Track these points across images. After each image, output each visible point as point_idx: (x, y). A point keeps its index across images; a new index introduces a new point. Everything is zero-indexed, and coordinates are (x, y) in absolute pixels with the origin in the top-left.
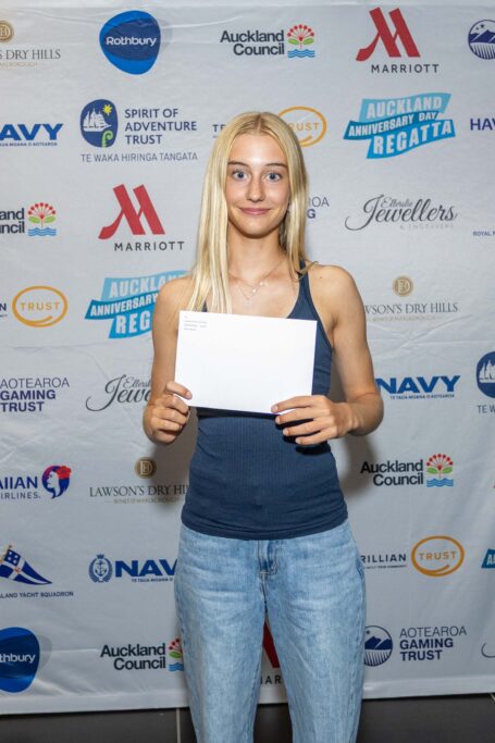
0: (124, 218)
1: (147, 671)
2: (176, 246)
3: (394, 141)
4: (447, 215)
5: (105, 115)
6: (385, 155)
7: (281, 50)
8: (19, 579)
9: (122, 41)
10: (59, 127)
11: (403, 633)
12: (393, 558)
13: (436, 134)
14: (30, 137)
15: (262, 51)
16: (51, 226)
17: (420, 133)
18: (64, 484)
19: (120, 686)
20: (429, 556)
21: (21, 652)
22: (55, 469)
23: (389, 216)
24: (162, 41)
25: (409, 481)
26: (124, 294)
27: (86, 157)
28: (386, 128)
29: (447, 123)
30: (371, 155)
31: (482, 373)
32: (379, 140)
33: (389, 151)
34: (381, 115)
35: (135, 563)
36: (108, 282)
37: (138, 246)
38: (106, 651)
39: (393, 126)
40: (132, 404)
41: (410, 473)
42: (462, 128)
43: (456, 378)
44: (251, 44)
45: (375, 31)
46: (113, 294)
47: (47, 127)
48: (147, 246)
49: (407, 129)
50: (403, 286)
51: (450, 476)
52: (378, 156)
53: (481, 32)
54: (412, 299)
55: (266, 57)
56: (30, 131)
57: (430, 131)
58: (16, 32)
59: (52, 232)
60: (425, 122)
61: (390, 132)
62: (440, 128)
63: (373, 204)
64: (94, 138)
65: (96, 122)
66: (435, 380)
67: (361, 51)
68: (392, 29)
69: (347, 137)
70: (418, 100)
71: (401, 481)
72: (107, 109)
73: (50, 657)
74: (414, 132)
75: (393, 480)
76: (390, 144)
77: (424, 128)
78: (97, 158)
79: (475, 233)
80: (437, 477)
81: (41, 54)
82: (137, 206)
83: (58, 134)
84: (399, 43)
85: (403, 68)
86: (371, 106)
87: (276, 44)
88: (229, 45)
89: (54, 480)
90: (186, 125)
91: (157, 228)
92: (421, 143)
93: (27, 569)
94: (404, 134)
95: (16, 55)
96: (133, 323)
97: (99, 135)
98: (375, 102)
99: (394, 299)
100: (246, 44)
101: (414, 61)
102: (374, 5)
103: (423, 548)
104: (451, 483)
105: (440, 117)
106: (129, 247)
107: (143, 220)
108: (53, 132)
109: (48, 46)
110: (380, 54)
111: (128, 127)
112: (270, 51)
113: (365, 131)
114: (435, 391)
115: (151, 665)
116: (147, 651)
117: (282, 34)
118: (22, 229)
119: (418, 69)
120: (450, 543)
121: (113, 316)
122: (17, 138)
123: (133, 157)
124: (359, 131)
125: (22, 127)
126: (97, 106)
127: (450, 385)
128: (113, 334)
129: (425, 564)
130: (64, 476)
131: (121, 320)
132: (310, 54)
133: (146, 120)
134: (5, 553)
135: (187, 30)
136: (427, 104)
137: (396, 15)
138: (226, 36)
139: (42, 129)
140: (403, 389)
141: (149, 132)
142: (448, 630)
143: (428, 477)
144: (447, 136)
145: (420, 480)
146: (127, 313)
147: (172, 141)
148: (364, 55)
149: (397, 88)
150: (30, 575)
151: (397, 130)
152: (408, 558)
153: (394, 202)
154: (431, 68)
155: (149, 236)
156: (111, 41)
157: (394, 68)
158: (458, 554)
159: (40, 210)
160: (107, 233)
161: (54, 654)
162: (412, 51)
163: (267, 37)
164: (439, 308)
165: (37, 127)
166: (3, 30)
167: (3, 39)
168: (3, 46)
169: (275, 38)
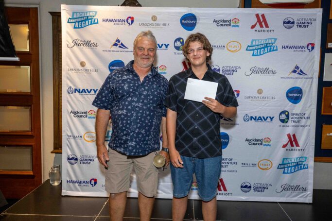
3: (260, 51)
4: (273, 72)
5: (181, 42)
6: (257, 55)
7: (230, 25)
9: (186, 22)
10: (168, 45)
11: (254, 184)
12: (253, 165)
13: (272, 50)
14: (160, 47)
15: (224, 25)
16: (165, 71)
17: (268, 49)
20: (263, 165)
23: (257, 72)
24: (197, 22)
25: (258, 144)
27: (175, 53)
28: (258, 47)
29: (275, 47)
30: (253, 55)
31: (281, 117)
32: (256, 51)
33: (259, 54)
34: (257, 44)
39: (260, 47)
41: (259, 142)
42: (280, 48)
43: (273, 117)
44: (222, 23)
45: (257, 20)
47: (165, 45)
49: (264, 48)
50: (260, 91)
51: (270, 144)
52: (256, 55)
53: (287, 21)
54: (262, 95)
55: (226, 27)
57: (271, 49)
58: (158, 19)
60: (269, 46)
61: (259, 49)
62: (273, 48)
63: (253, 69)
64: (177, 48)
65: (178, 44)
66: (267, 117)
67: (253, 26)
68: (262, 20)
69: (247, 50)
70: (268, 40)
71: (256, 144)
72: (181, 40)
74: (266, 49)
75: (254, 144)
76: (259, 52)
77: (269, 48)
78: (178, 54)
79: (282, 78)
80: (266, 143)
81: (164, 25)
83: (168, 47)
84: (263, 24)
85: (264, 31)
86: (254, 41)
87: (229, 23)
88: (216, 23)
92: (268, 52)
94: (263, 49)
95: (158, 25)
97: (179, 47)
98: (255, 40)
99: (257, 95)
100: (220, 23)
101: (267, 29)
102: (257, 12)
103: (261, 162)
104: (270, 146)
105: (274, 45)
108: (167, 46)
109: (166, 22)
110: (258, 27)
112: (227, 25)
113: (252, 48)
114: (267, 121)
117: (230, 20)
119: (268, 31)
120: (269, 162)
124: (250, 48)
125: (159, 45)
126: (179, 39)
127: (272, 119)
129: (261, 167)
132: (238, 26)
135: (204, 19)
136: (270, 41)
137: (263, 16)
138: (215, 21)
139: (164, 45)
140: (258, 119)
142: (267, 184)
143: (264, 143)
144: (275, 50)
145: (262, 144)
148: (253, 27)
149: (262, 37)
151: (261, 48)
152: (257, 165)
153: (259, 68)
154: (272, 31)
156: (183, 22)
157: (261, 31)
158: (271, 165)
159: (163, 67)
162: (267, 26)
163: (226, 21)
164: (270, 98)
165: (162, 45)
166: (154, 18)
167: (154, 21)
168: (154, 22)
169: (228, 22)
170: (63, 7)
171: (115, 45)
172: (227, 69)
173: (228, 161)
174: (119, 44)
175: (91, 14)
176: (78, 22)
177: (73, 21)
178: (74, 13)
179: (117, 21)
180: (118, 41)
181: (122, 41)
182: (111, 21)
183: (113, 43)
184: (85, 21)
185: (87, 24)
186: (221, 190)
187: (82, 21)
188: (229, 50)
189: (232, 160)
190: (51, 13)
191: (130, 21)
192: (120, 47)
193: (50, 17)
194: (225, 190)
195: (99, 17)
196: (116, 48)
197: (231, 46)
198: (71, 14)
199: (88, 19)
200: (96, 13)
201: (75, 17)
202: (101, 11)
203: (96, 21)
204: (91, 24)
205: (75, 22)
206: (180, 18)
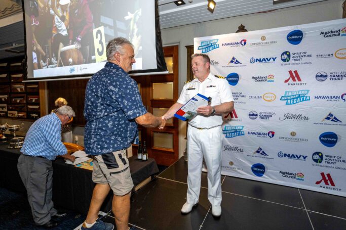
0: (291, 78)
1: (291, 178)
2: (304, 84)
5: (287, 55)
8: (261, 154)
9: (292, 37)
10: (276, 58)
14: (268, 61)
15: (333, 36)
18: (273, 135)
19: (283, 180)
21: (261, 169)
22: (271, 132)
24: (304, 36)
26: (290, 95)
27: (282, 64)
35: (289, 155)
36: (286, 92)
37: (294, 84)
38: (281, 172)
40: (291, 120)
44: (330, 34)
46: (287, 95)
47: (273, 58)
48: (297, 84)
55: (334, 37)
56: (269, 59)
59: (273, 81)
64: (284, 60)
65: (285, 56)
72: (288, 53)
73: (267, 171)
78: (285, 64)
81: (272, 42)
82: (294, 75)
88: (323, 35)
89: (271, 134)
90: (309, 56)
91: (299, 80)
93: (263, 152)
95: (266, 43)
96: (292, 101)
97: (286, 59)
100: (328, 34)
106: (292, 84)
107: (296, 78)
108: (274, 59)
109: (274, 40)
111: (293, 57)
112: (335, 35)
115: (292, 177)
116: (291, 174)
117: (340, 31)
118: (266, 81)
121: (287, 100)
122: (265, 61)
123: (294, 64)
125: (267, 59)
126: (285, 53)
128: (287, 104)
130: (273, 134)
131: (289, 101)
133: (298, 55)
134: (258, 148)
135: (310, 33)
138: (322, 33)
141: (299, 58)
146: (291, 99)
147: (304, 60)
150: (264, 153)
155: (297, 82)
156: (290, 38)
159: (270, 76)
160: (286, 81)
161: (269, 170)
163: (334, 32)
165: (270, 58)
166: (263, 38)
167: (264, 40)
168: (263, 42)
169: (337, 32)
170: (195, 39)
171: (232, 62)
172: (335, 75)
173: (336, 158)
174: (235, 61)
175: (214, 41)
176: (205, 48)
177: (202, 48)
178: (202, 43)
179: (234, 44)
180: (234, 58)
181: (237, 58)
182: (228, 44)
183: (230, 61)
184: (210, 47)
185: (211, 49)
186: (328, 184)
187: (207, 47)
188: (339, 58)
189: (341, 158)
190: (186, 47)
191: (243, 43)
192: (235, 63)
193: (186, 50)
194: (333, 184)
195: (220, 43)
196: (233, 64)
197: (340, 54)
198: (200, 43)
199: (212, 45)
200: (218, 40)
201: (203, 45)
202: (221, 39)
203: (217, 46)
204: (214, 48)
205: (203, 49)
206: (287, 35)
